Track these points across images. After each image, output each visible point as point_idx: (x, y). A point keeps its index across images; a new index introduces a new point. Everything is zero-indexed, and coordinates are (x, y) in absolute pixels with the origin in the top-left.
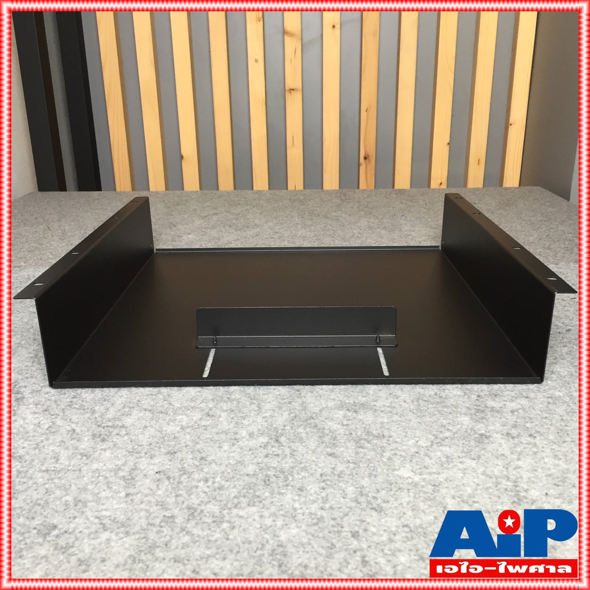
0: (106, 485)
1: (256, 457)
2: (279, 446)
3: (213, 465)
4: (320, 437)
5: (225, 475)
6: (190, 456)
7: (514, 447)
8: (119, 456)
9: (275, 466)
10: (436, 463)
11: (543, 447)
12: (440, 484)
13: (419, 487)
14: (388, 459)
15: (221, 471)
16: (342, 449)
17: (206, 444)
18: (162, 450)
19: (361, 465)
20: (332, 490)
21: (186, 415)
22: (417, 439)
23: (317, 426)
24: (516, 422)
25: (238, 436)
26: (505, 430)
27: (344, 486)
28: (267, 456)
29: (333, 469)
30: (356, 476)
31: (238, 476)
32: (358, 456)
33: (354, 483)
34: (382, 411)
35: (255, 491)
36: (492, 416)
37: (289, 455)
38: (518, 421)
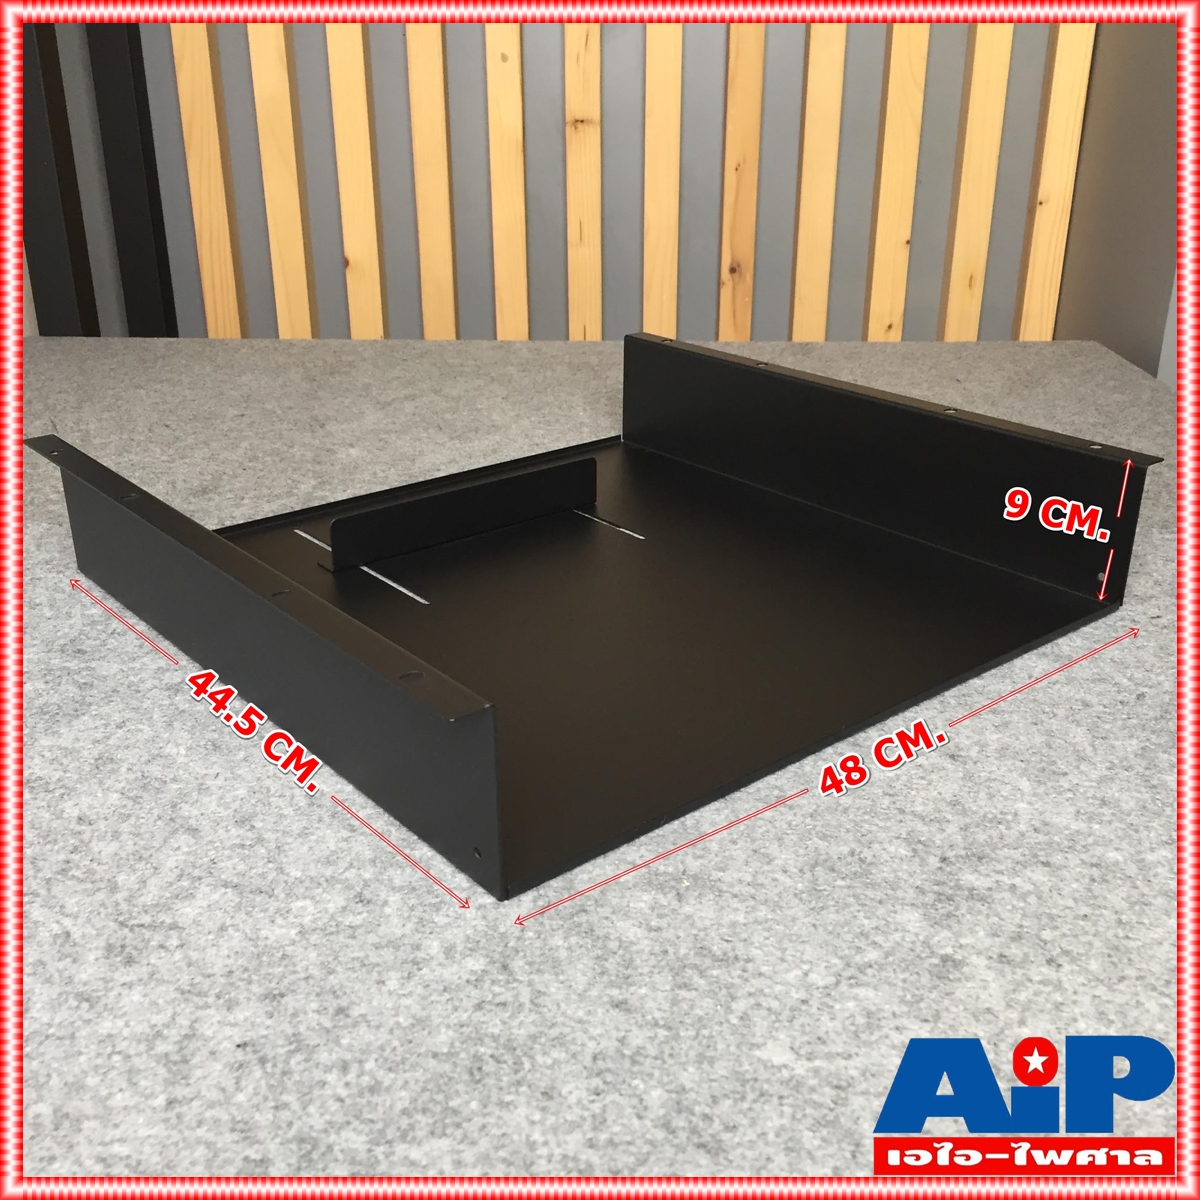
0: (126, 1076)
1: (456, 1009)
2: (508, 982)
3: (363, 1029)
4: (598, 958)
5: (386, 1054)
6: (314, 1006)
7: (1014, 990)
8: (161, 1001)
9: (496, 1031)
10: (844, 1029)
11: (1075, 993)
12: (849, 1085)
13: (805, 1090)
14: (742, 1018)
15: (379, 1043)
16: (643, 991)
17: (350, 973)
18: (255, 988)
19: (682, 1034)
20: (616, 1097)
21: (313, 898)
22: (806, 967)
23: (592, 930)
24: (1021, 926)
25: (421, 955)
26: (996, 945)
27: (642, 1086)
28: (479, 1007)
29: (622, 1041)
30: (671, 1061)
31: (414, 1058)
32: (675, 1009)
33: (666, 1079)
34: (736, 896)
35: (448, 1098)
36: (970, 911)
37: (528, 1005)
38: (1025, 923)
